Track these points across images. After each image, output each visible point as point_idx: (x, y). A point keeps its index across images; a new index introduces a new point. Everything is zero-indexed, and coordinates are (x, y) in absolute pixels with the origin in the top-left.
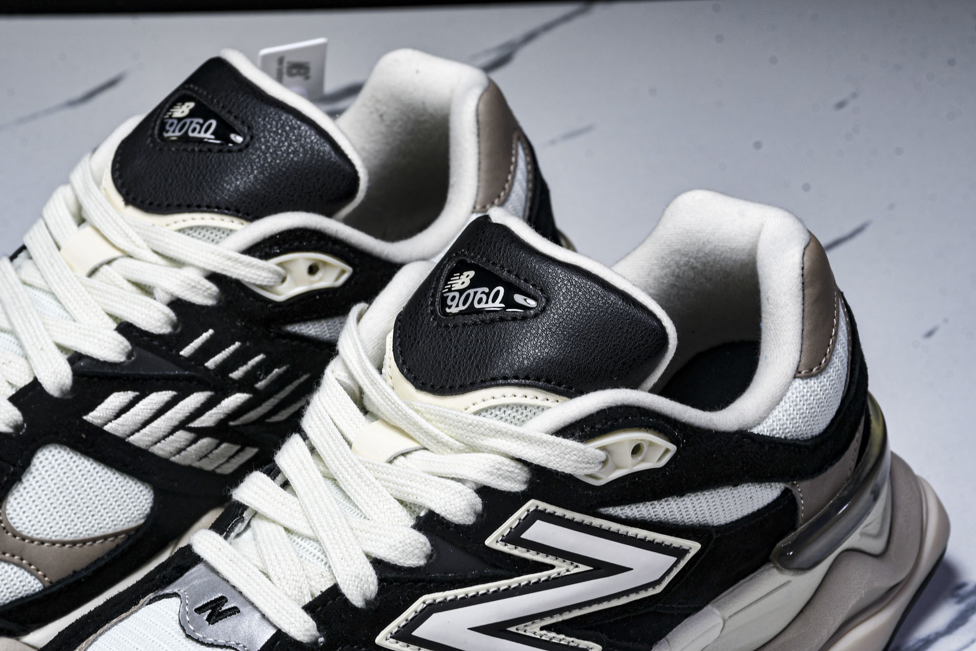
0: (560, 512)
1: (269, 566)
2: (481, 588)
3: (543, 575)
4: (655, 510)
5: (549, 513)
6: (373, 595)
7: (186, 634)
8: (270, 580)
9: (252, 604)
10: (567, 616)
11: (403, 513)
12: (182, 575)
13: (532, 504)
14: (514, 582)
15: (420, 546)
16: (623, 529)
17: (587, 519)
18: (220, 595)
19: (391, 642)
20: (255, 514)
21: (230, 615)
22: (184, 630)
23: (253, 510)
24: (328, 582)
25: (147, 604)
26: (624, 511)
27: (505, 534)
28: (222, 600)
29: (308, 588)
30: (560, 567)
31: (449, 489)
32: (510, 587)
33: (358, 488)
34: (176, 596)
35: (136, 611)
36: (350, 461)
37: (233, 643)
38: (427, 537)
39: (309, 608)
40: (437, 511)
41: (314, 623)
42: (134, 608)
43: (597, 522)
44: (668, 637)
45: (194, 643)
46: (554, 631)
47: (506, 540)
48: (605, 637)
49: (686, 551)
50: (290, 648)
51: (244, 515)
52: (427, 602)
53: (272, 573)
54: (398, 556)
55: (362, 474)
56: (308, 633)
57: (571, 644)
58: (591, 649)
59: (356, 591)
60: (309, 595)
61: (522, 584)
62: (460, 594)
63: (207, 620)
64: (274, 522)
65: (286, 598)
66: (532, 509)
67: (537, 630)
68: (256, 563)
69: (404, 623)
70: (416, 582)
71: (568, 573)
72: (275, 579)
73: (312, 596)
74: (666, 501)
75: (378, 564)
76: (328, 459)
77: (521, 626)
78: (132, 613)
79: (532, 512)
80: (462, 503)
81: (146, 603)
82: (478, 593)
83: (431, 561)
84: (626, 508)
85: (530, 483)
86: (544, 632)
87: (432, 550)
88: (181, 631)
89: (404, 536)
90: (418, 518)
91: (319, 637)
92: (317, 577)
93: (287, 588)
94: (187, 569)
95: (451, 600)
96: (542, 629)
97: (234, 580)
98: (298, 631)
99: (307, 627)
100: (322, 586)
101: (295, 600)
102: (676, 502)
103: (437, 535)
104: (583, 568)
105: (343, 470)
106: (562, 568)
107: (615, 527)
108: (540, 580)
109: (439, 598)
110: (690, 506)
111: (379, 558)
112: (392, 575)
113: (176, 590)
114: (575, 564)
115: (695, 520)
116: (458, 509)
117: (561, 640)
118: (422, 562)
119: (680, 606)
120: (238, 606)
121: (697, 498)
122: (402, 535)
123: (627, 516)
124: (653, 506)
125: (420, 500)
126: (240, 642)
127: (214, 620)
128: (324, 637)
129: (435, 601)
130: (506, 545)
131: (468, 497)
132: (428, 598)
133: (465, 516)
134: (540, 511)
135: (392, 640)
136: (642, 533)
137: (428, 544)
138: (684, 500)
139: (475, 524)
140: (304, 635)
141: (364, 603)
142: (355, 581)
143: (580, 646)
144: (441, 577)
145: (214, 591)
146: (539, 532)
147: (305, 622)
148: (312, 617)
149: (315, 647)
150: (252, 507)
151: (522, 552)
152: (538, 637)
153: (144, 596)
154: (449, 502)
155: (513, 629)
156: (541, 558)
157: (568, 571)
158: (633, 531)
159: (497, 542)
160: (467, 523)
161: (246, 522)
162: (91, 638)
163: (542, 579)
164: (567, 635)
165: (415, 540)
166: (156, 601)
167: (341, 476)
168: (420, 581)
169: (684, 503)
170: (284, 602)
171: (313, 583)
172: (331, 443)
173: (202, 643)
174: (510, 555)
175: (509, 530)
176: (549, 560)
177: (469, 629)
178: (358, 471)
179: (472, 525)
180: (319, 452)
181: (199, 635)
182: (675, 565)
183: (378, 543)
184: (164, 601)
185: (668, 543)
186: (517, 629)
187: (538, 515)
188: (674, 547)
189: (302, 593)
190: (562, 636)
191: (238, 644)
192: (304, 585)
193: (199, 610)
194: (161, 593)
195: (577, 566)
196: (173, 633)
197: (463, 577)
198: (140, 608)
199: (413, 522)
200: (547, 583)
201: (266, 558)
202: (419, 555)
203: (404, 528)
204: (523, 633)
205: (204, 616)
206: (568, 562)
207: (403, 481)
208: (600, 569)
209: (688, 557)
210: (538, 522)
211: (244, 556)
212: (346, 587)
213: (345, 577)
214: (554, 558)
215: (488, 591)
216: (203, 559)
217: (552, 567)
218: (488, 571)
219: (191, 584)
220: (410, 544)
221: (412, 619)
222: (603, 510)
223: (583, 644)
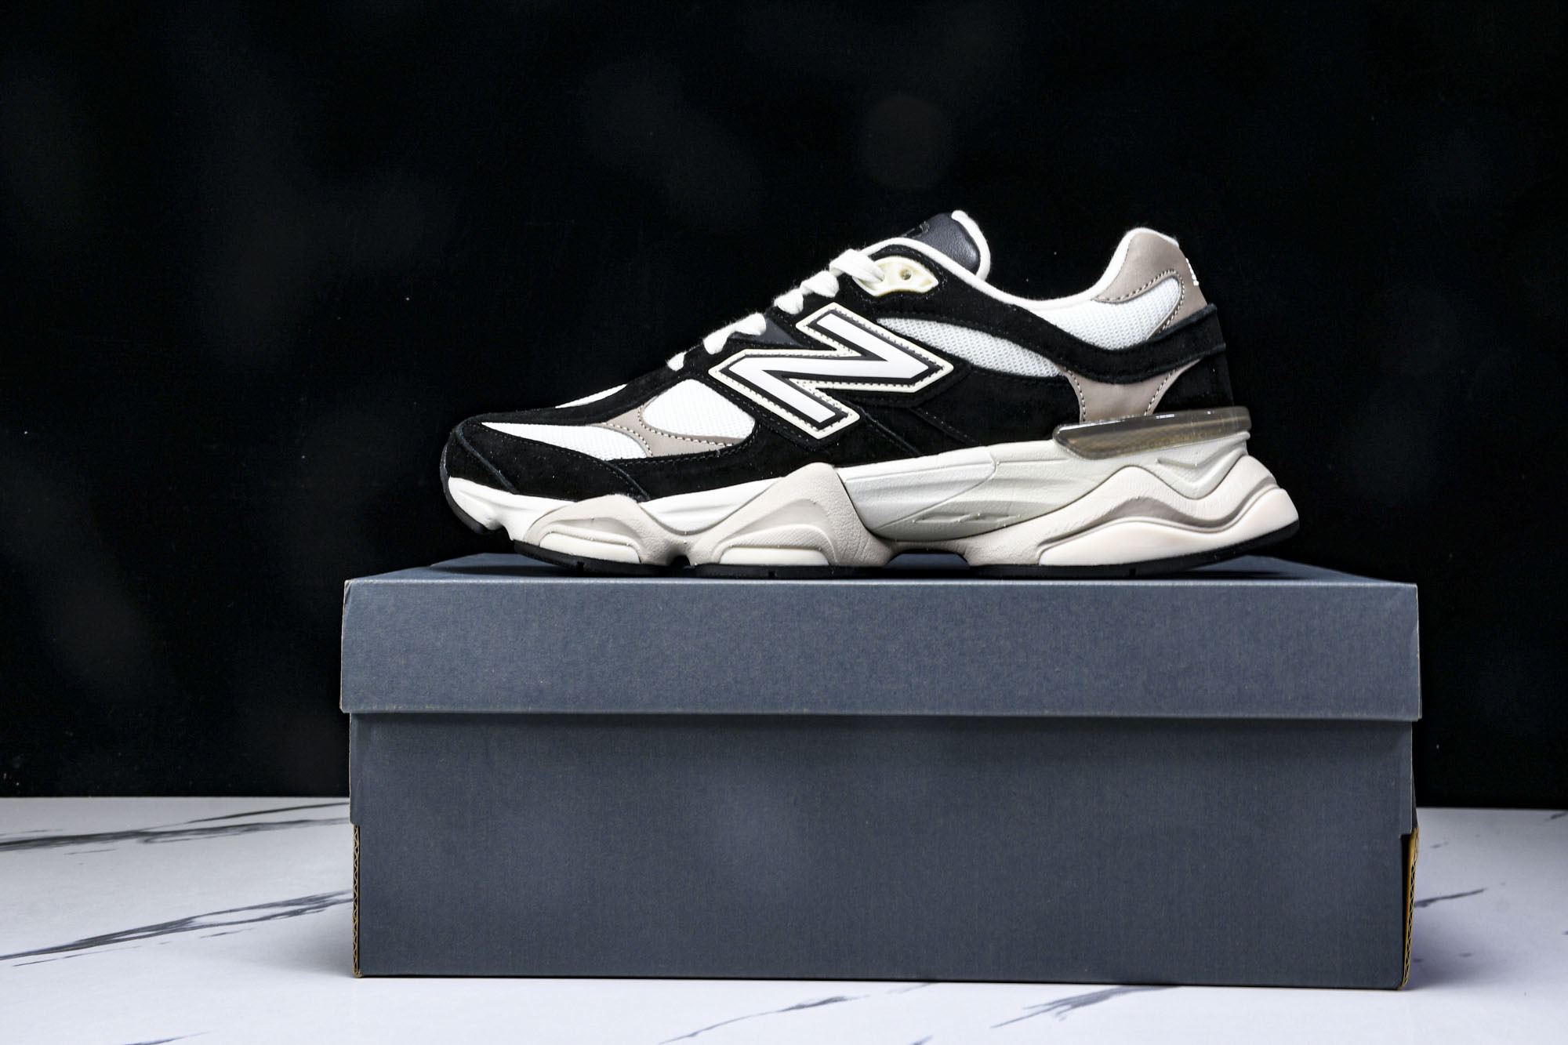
0: (850, 314)
2: (782, 352)
3: (827, 353)
4: (920, 329)
5: (842, 314)
6: (721, 347)
10: (837, 385)
13: (834, 306)
14: (805, 352)
16: (893, 338)
17: (868, 324)
26: (896, 325)
27: (810, 321)
30: (839, 349)
32: (801, 354)
43: (874, 327)
46: (826, 393)
47: (810, 326)
48: (861, 409)
49: (940, 368)
52: (746, 354)
57: (836, 406)
58: (850, 414)
61: (810, 355)
62: (769, 352)
66: (832, 309)
67: (812, 387)
69: (729, 363)
70: (748, 343)
71: (844, 355)
74: (929, 325)
77: (801, 381)
82: (779, 354)
83: (764, 335)
84: (895, 321)
85: (838, 294)
86: (818, 391)
87: (766, 328)
95: (761, 354)
96: (817, 389)
102: (937, 328)
103: (773, 320)
104: (856, 353)
106: (842, 350)
107: (887, 334)
108: (823, 355)
109: (755, 352)
110: (949, 336)
112: (736, 337)
114: (850, 349)
117: (828, 399)
118: (757, 333)
123: (898, 330)
124: (919, 326)
128: (684, 366)
129: (751, 353)
130: (807, 329)
132: (748, 352)
134: (837, 311)
135: (719, 372)
136: (906, 344)
137: (765, 324)
138: (944, 329)
141: (714, 351)
143: (842, 410)
144: (763, 341)
149: (676, 371)
151: (816, 335)
152: (812, 392)
155: (794, 381)
156: (829, 342)
157: (844, 353)
158: (899, 341)
159: (803, 326)
163: (825, 355)
174: (808, 336)
175: (813, 319)
176: (835, 344)
177: (767, 371)
179: (793, 314)
185: (925, 356)
186: (797, 382)
187: (834, 313)
188: (929, 361)
190: (830, 398)
195: (851, 351)
200: (826, 358)
204: (801, 386)
206: (845, 346)
208: (865, 356)
209: (942, 373)
210: (832, 317)
214: (839, 343)
215: (786, 354)
217: (835, 349)
218: (791, 343)
221: (733, 361)
222: (882, 321)
223: (845, 409)
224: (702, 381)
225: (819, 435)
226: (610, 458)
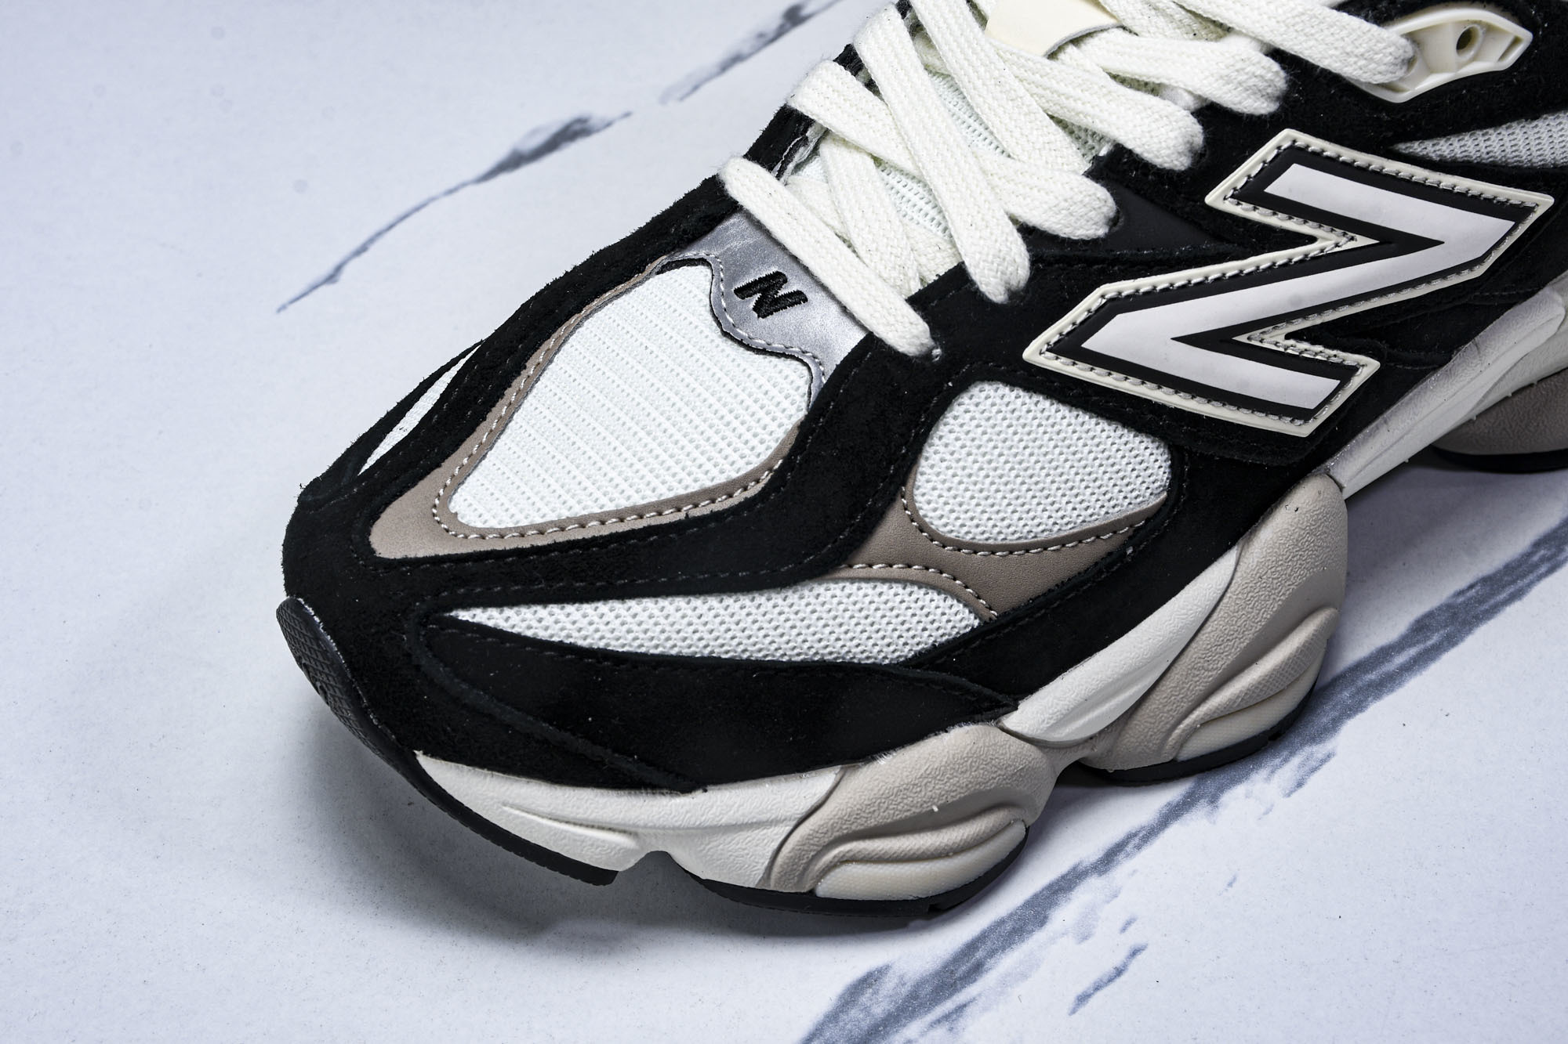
0: (1331, 149)
1: (851, 229)
2: (1195, 274)
3: (1297, 253)
4: (1488, 143)
5: (1314, 153)
6: (1023, 283)
7: (722, 330)
8: (854, 251)
9: (824, 288)
10: (1330, 316)
11: (1070, 151)
12: (711, 229)
13: (1286, 137)
14: (1249, 264)
15: (1097, 204)
16: (1432, 177)
17: (1376, 162)
18: (773, 270)
19: (1046, 358)
20: (826, 133)
21: (792, 305)
22: (719, 324)
23: (822, 127)
24: (948, 260)
25: (658, 273)
26: (1437, 148)
27: (1239, 186)
28: (778, 279)
29: (915, 268)
30: (1325, 239)
31: (1149, 112)
32: (1241, 271)
33: (995, 104)
34: (703, 264)
35: (641, 283)
36: (982, 55)
37: (797, 349)
38: (1108, 190)
39: (917, 302)
40: (1129, 145)
41: (926, 325)
42: (637, 278)
43: (1391, 167)
44: (1477, 339)
45: (736, 346)
46: (1306, 341)
47: (1240, 196)
48: (1383, 346)
49: (1530, 210)
50: (888, 365)
51: (807, 134)
52: (1107, 297)
53: (857, 242)
54: (1062, 222)
55: (1002, 79)
56: (918, 342)
57: (1333, 360)
58: (1363, 366)
59: (995, 277)
60: (917, 280)
61: (1263, 267)
62: (1162, 283)
63: (755, 309)
64: (858, 148)
65: (879, 283)
66: (1286, 145)
67: (1281, 339)
68: (831, 222)
69: (1070, 328)
70: (1091, 262)
71: (1337, 249)
72: (861, 252)
73: (922, 280)
74: (1507, 128)
75: (1029, 233)
76: (945, 48)
77: (1256, 333)
78: (635, 286)
79: (1285, 150)
80: (1172, 135)
81: (656, 270)
82: (1189, 282)
83: (1116, 229)
84: (1442, 142)
85: (1285, 99)
86: (1292, 342)
87: (1118, 212)
88: (715, 324)
89: (1072, 189)
90: (1096, 158)
91: (934, 348)
92: (930, 250)
93: (881, 268)
94: (720, 219)
95: (1146, 293)
96: (1288, 337)
97: (794, 247)
98: (900, 337)
99: (915, 332)
100: (938, 266)
101: (894, 286)
102: (1524, 130)
103: (1127, 187)
104: (1362, 241)
105: (970, 70)
106: (1328, 241)
107: (1419, 174)
108: (1290, 260)
109: (1127, 289)
110: (1545, 136)
111: (1031, 225)
112: (1055, 251)
113: (702, 254)
114: (1350, 234)
115: (1549, 158)
116: (1164, 145)
117: (1316, 354)
118: (1101, 231)
119: (1504, 293)
120: (804, 290)
121: (1558, 121)
122: (1067, 187)
123: (1441, 156)
124: (1486, 137)
125: (1101, 127)
126: (808, 350)
127: (766, 310)
128: (941, 348)
129: (1120, 293)
130: (1238, 204)
131: (1181, 124)
132: (1110, 289)
133: (1174, 157)
134: (1300, 149)
135: (1049, 354)
136: (1462, 184)
137: (1111, 201)
138: (1536, 126)
139: (1189, 170)
140: (909, 345)
141: (1006, 296)
142: (992, 263)
143: (1346, 363)
144: (1132, 255)
145: (763, 261)
146: (1296, 183)
147: (911, 323)
148: (922, 317)
149: (927, 364)
150: (821, 122)
151: (1265, 215)
152: (1282, 349)
153: (653, 259)
154: (1149, 132)
155: (1243, 338)
156: (1294, 225)
157: (1337, 245)
158: (1447, 181)
159: (1225, 199)
160: (1176, 169)
161: (812, 145)
162: (572, 320)
163: (1296, 259)
164: (1327, 346)
165: (1090, 196)
166: (672, 268)
167: (966, 79)
168: (1096, 261)
169: (1536, 130)
170: (877, 290)
171: (923, 260)
172: (952, 21)
173: (748, 348)
174: (1245, 221)
175: (1245, 179)
176: (1307, 229)
177: (1173, 339)
178: (996, 73)
179: (1185, 171)
180: (930, 35)
181: (742, 333)
182: (1509, 233)
183: (1029, 200)
184: (685, 270)
185: (1502, 199)
186: (1249, 338)
187: (1294, 155)
188: (1511, 204)
189: (905, 275)
190: (1319, 348)
191: (804, 352)
192: (909, 263)
193: (743, 292)
194: (680, 257)
195: (1352, 239)
196: (702, 327)
197: (1167, 256)
198: (647, 279)
199: (1087, 166)
200: (1303, 265)
201: (848, 215)
202: (1096, 219)
203: (1072, 176)
204: (1258, 344)
205: (749, 301)
206: (1339, 231)
207: (1069, 90)
208: (1390, 243)
209: (1533, 218)
210: (1295, 167)
211: (811, 209)
212: (978, 271)
213: (978, 256)
214: (1316, 224)
215: (1207, 278)
216: (742, 206)
217: (1312, 239)
218: (1207, 245)
219: (729, 246)
220: (1081, 202)
221: (1082, 323)
222: (1402, 147)
223: (1351, 359)
224: (1011, 382)
225: (1303, 430)
226: (907, 652)
